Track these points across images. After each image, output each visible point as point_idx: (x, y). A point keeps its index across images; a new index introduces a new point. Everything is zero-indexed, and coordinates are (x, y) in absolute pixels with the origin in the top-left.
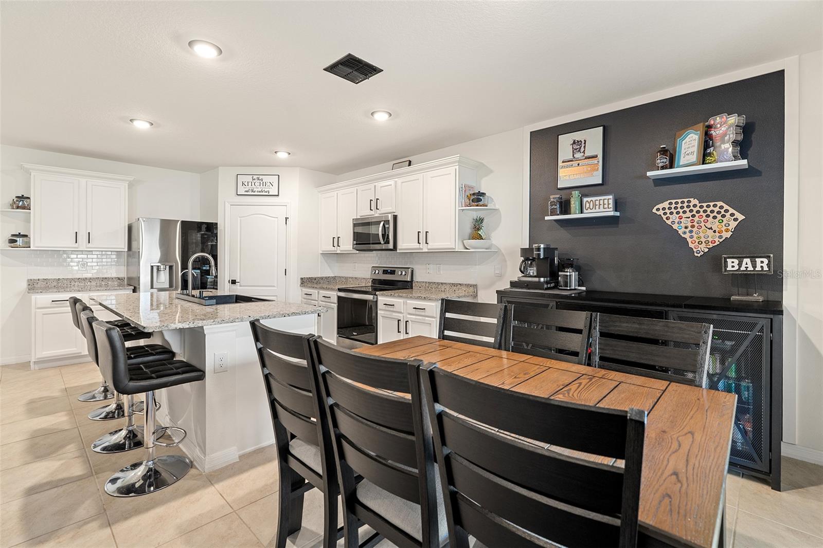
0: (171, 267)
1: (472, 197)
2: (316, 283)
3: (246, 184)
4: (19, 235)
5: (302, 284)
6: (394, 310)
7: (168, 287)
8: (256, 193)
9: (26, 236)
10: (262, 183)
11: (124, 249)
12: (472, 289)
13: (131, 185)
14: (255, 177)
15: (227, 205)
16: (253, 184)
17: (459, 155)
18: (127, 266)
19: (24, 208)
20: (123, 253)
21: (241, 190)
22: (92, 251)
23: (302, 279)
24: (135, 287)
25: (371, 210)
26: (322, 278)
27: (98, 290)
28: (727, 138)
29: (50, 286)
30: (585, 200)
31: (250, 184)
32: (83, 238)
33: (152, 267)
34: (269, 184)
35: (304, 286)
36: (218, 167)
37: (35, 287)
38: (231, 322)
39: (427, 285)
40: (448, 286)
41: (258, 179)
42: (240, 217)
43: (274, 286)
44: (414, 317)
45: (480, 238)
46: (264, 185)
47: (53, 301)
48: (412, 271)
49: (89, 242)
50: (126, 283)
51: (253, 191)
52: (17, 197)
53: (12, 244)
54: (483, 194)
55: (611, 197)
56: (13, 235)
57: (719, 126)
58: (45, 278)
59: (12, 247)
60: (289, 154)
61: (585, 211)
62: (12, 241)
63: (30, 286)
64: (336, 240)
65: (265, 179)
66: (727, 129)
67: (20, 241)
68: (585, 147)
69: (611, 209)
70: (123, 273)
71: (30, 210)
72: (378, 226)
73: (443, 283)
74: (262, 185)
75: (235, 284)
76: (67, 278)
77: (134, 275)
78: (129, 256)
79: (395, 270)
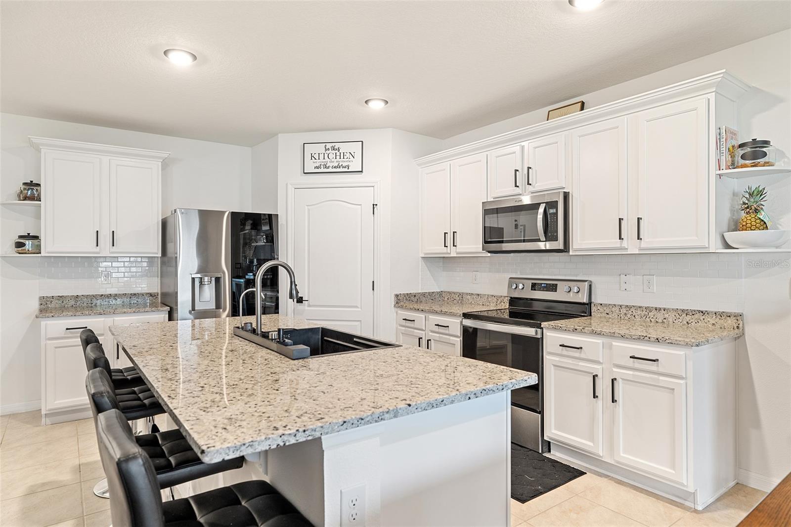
0: (218, 280)
1: (741, 152)
2: (417, 302)
3: (316, 156)
4: (28, 237)
5: (397, 303)
6: (583, 356)
7: (214, 308)
8: (330, 170)
9: (36, 238)
10: (338, 154)
11: (157, 254)
12: (731, 322)
13: (166, 165)
14: (329, 146)
15: (291, 189)
16: (326, 156)
18: (161, 277)
19: (32, 198)
20: (156, 259)
21: (310, 167)
22: (118, 257)
23: (397, 296)
24: (171, 309)
25: (516, 186)
26: (424, 294)
27: (125, 313)
29: (66, 306)
31: (322, 156)
32: (105, 239)
33: (193, 279)
34: (348, 155)
35: (402, 307)
36: (277, 134)
37: (48, 307)
38: (376, 421)
39: (624, 311)
40: (672, 314)
41: (333, 149)
42: (307, 206)
43: (357, 307)
44: (631, 372)
45: (764, 226)
46: (342, 157)
47: (67, 329)
48: (590, 286)
49: (113, 245)
50: (160, 301)
51: (326, 167)
52: (25, 184)
53: (20, 249)
54: (766, 143)
56: (21, 237)
58: (61, 295)
59: (20, 253)
60: (386, 102)
62: (19, 245)
63: (42, 306)
64: (449, 237)
65: (344, 148)
67: (29, 244)
70: (156, 289)
71: (40, 201)
72: (536, 211)
73: (660, 309)
74: (338, 157)
75: (302, 303)
76: (87, 294)
77: (170, 290)
78: (163, 263)
79: (557, 285)
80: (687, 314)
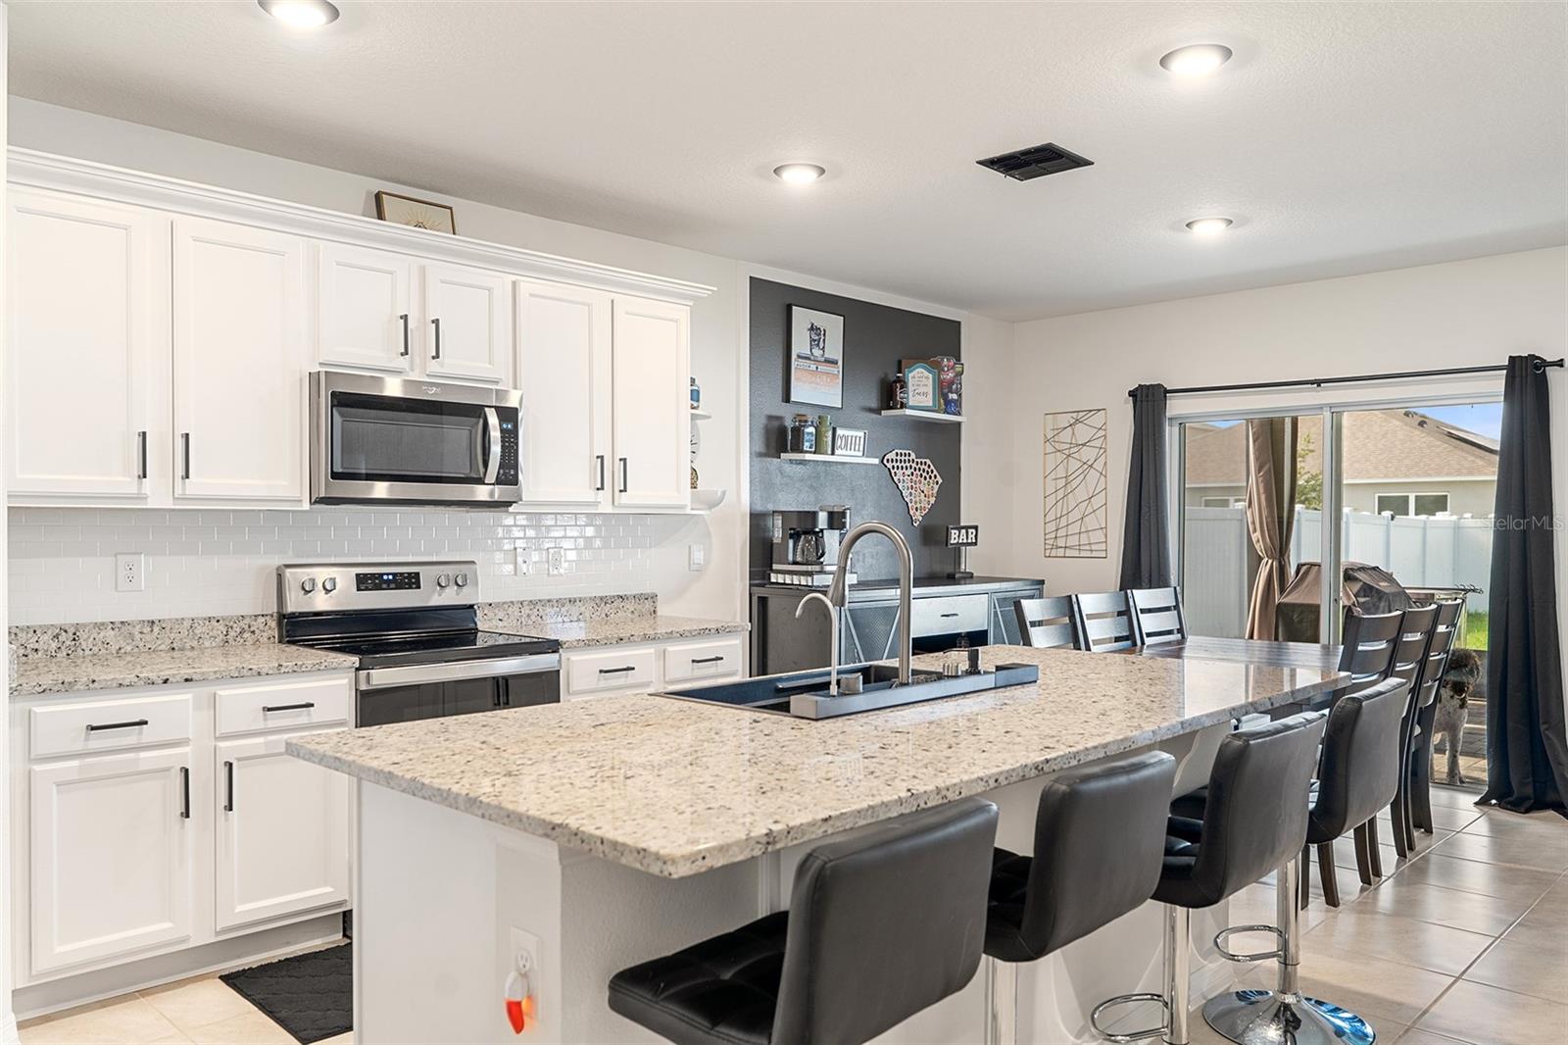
12: (648, 605)
17: (715, 289)
28: (954, 387)
30: (840, 432)
40: (590, 606)
55: (861, 434)
57: (946, 369)
61: (837, 452)
66: (955, 377)
68: (824, 340)
69: (861, 454)
73: (575, 600)
79: (418, 574)
80: (606, 603)
